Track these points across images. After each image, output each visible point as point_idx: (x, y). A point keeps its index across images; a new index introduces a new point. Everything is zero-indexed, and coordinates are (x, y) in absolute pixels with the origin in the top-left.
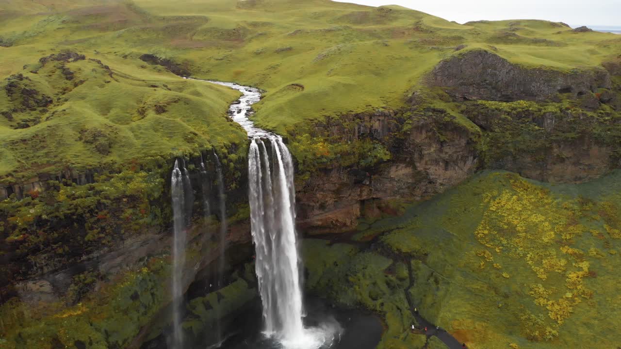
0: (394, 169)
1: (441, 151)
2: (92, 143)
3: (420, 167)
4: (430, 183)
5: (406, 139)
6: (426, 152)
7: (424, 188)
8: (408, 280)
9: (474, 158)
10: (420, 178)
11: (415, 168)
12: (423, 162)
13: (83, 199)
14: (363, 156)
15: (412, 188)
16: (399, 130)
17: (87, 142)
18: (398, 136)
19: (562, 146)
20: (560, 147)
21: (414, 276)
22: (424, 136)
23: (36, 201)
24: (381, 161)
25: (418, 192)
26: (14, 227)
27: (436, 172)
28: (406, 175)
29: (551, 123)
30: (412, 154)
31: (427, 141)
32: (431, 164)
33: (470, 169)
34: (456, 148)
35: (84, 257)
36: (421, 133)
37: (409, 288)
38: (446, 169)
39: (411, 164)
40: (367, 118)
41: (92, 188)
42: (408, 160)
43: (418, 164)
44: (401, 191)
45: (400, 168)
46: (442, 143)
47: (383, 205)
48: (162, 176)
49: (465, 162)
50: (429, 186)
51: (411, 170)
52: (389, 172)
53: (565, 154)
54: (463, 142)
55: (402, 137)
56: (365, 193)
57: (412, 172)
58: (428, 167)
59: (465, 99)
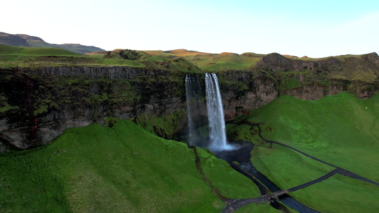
0: (249, 94)
1: (265, 88)
2: (163, 65)
3: (258, 94)
4: (261, 101)
5: (253, 82)
6: (260, 88)
7: (259, 103)
8: (259, 131)
9: (276, 91)
10: (258, 99)
11: (256, 94)
12: (259, 92)
13: (164, 80)
14: (239, 87)
15: (255, 103)
16: (251, 79)
17: (161, 64)
18: (251, 81)
19: (307, 87)
20: (306, 87)
21: (261, 130)
22: (260, 81)
23: (153, 77)
24: (245, 90)
25: (257, 105)
26: (147, 84)
27: (263, 96)
28: (253, 97)
29: (302, 78)
30: (255, 88)
31: (260, 83)
32: (262, 93)
33: (275, 96)
34: (270, 87)
35: (163, 100)
36: (259, 80)
37: (260, 133)
38: (267, 96)
39: (255, 93)
40: (240, 73)
41: (166, 78)
42: (254, 91)
43: (257, 93)
44: (251, 104)
45: (251, 94)
46: (265, 85)
47: (244, 110)
48: (183, 79)
49: (273, 93)
50: (261, 102)
51: (255, 95)
52: (247, 95)
53: (308, 89)
54: (273, 85)
55: (252, 81)
56: (238, 104)
57: (255, 96)
58: (261, 94)
59: (271, 70)
